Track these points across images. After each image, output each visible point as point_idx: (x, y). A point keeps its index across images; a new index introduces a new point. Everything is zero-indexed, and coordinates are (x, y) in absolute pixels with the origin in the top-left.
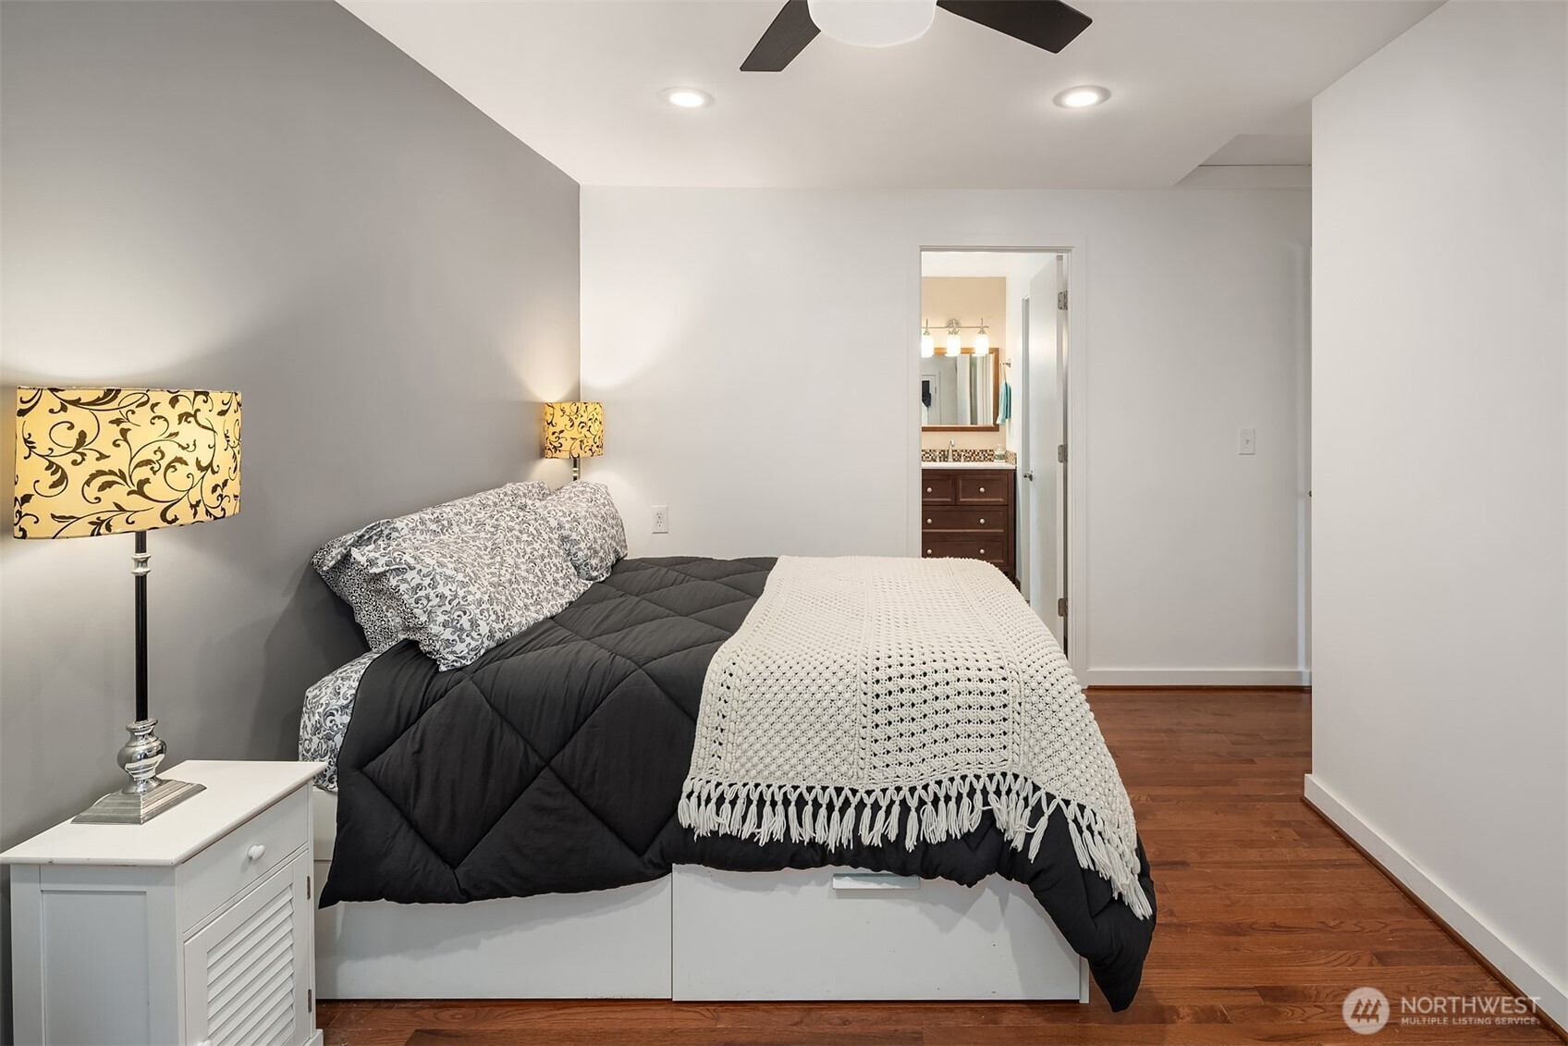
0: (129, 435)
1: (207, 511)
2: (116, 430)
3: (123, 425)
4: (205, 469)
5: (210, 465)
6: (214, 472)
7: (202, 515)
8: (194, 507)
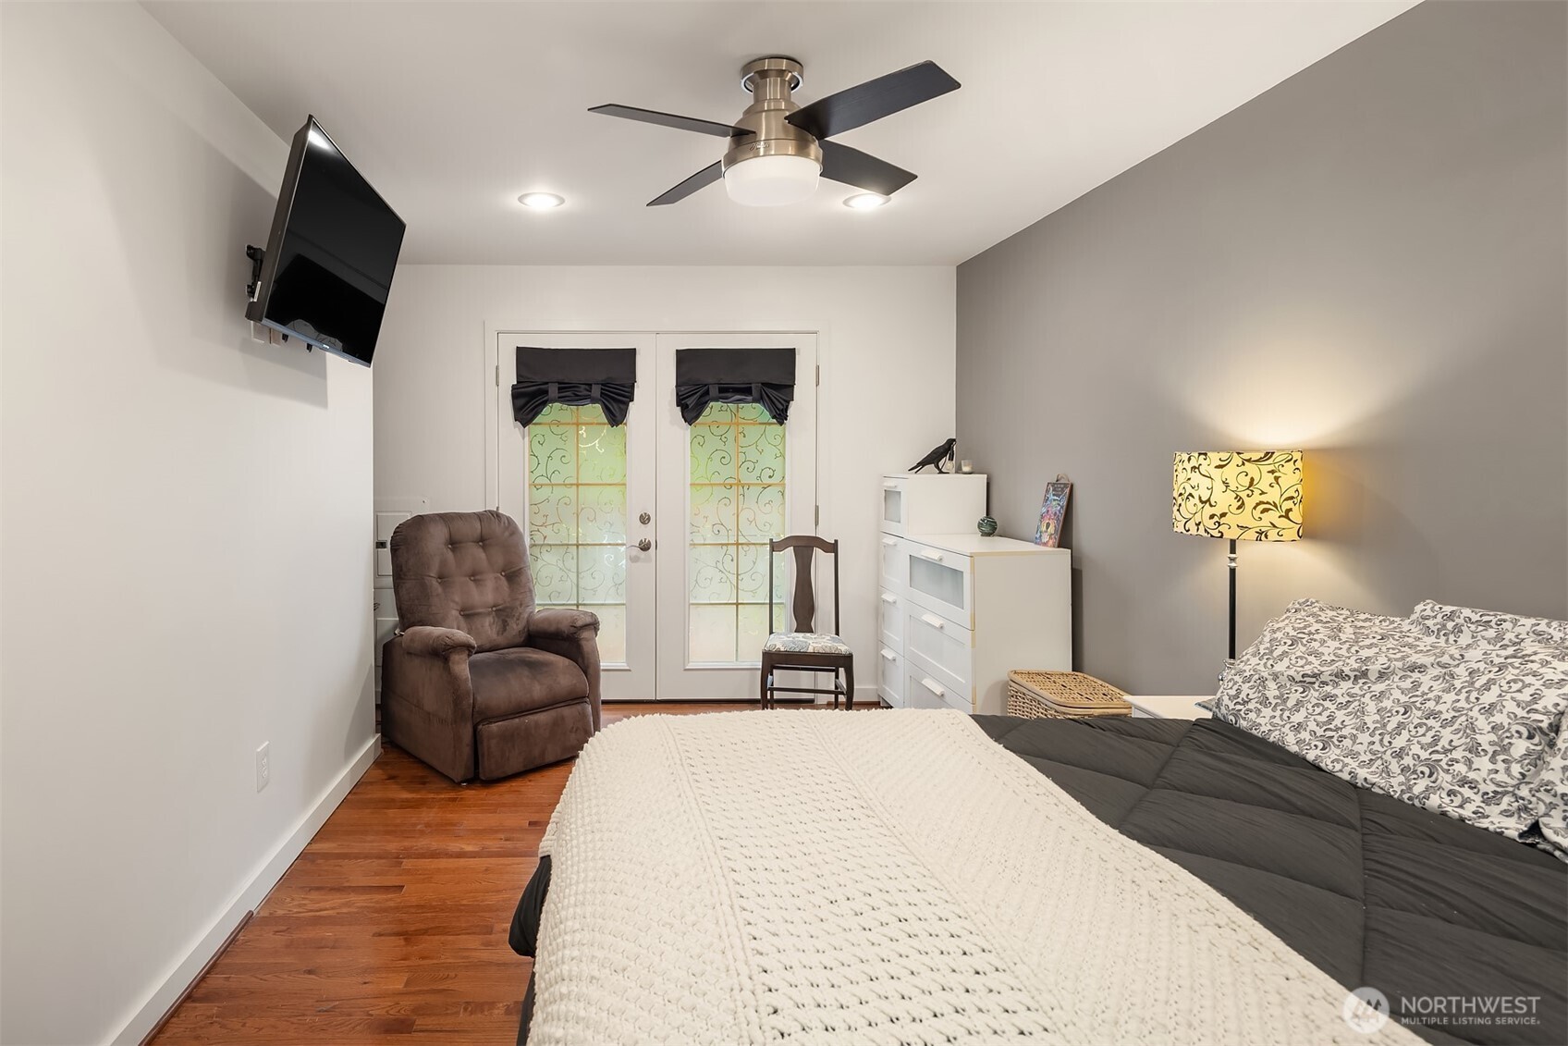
1: (1206, 530)
4: (1205, 502)
5: (1209, 500)
6: (1211, 506)
7: (1202, 532)
8: (1198, 525)
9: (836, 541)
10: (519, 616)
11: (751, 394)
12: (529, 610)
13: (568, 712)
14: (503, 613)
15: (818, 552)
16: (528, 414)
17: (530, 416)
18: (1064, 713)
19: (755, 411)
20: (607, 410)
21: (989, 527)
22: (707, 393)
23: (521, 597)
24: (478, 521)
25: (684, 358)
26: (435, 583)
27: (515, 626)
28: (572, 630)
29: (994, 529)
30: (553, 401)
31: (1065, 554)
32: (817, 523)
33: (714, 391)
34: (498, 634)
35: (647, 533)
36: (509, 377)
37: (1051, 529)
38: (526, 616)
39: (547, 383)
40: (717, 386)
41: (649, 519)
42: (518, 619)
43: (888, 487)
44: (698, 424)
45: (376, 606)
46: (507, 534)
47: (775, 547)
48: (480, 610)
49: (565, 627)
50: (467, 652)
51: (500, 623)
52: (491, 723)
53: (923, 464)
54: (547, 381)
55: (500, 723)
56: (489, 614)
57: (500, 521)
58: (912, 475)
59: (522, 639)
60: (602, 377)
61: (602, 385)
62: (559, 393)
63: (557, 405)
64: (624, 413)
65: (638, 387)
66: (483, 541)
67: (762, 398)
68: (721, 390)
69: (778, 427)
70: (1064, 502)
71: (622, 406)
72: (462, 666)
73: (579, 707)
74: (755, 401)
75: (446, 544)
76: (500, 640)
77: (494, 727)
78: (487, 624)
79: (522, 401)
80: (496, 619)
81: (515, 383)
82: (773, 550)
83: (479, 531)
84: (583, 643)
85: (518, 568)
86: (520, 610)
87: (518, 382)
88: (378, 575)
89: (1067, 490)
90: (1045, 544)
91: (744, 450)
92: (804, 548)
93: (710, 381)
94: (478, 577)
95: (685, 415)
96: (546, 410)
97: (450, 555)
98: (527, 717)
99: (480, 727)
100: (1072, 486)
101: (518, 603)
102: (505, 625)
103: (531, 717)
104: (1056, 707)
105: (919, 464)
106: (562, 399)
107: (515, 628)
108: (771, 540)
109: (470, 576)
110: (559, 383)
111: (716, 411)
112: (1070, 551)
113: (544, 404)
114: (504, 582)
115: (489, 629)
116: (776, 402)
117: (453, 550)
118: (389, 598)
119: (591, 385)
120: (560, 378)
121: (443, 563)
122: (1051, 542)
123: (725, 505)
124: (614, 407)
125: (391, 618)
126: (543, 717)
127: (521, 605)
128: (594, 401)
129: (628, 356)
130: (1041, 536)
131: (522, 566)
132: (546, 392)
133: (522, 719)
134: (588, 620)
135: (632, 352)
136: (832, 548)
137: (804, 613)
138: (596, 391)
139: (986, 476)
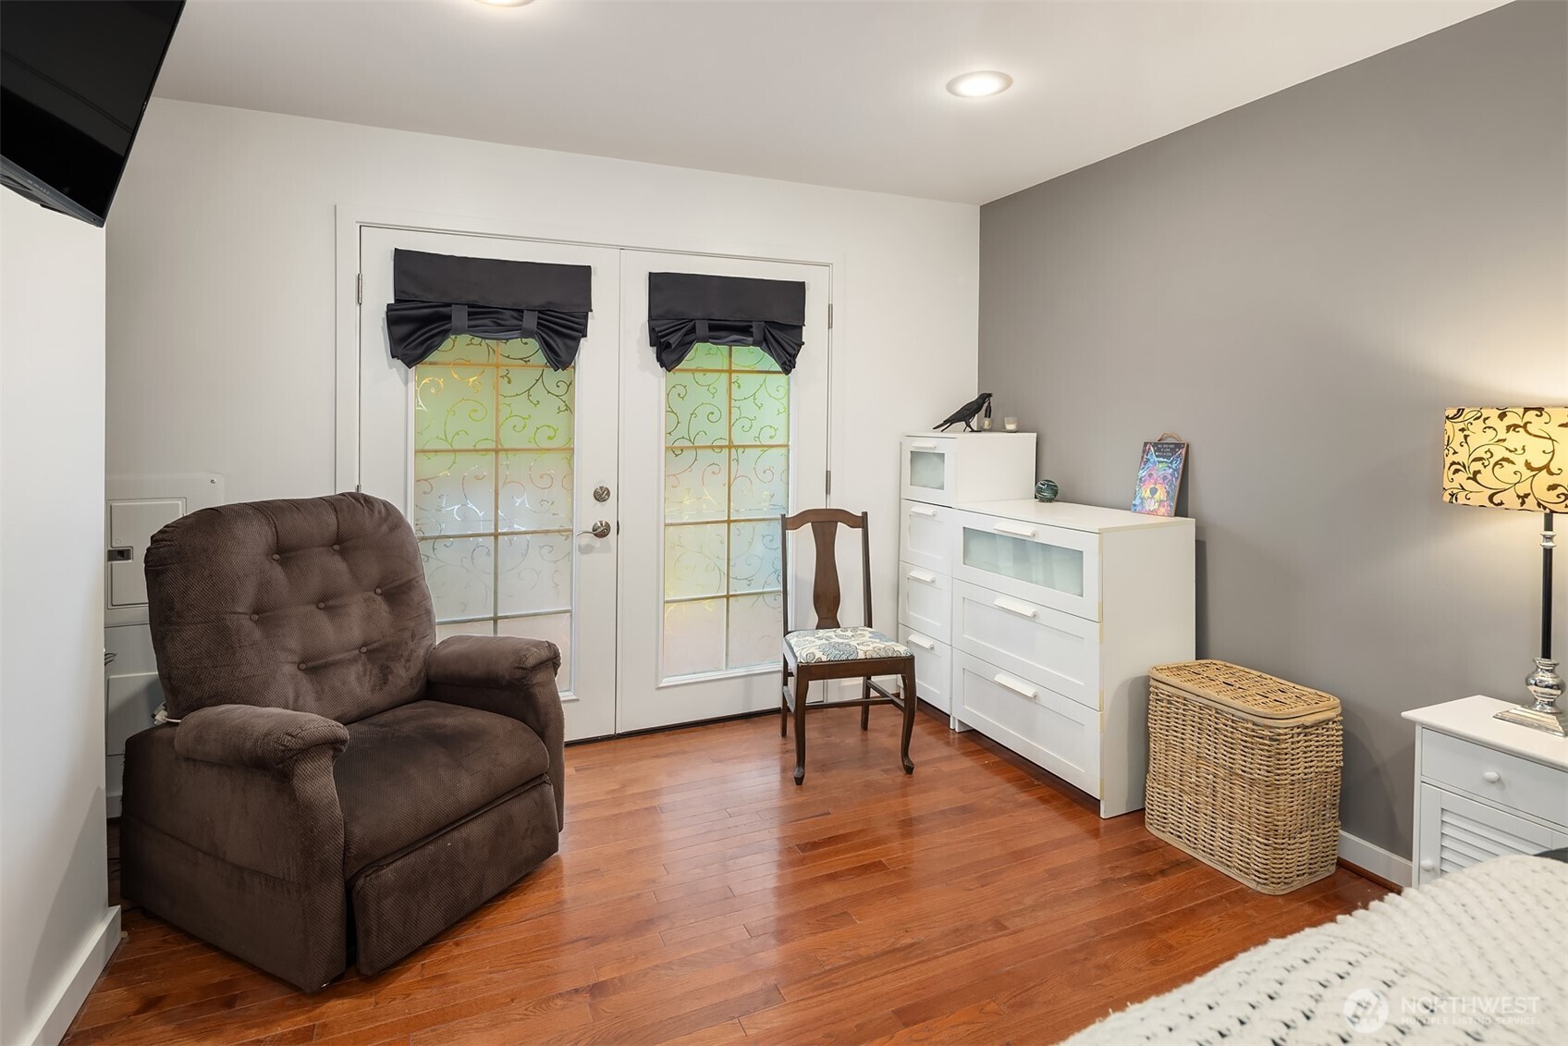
0: (1468, 439)
1: (1539, 504)
2: (1461, 435)
3: (1466, 433)
5: (1545, 467)
8: (1524, 497)
9: (865, 514)
10: (410, 656)
11: (751, 334)
12: (426, 643)
13: (520, 808)
14: (378, 655)
15: (842, 528)
16: (415, 348)
17: (419, 351)
18: (1271, 727)
19: (751, 356)
20: (548, 349)
21: (1048, 492)
22: (693, 330)
23: (412, 624)
24: (331, 511)
25: (659, 283)
26: (247, 624)
27: (402, 672)
28: (519, 674)
29: (1056, 493)
30: (459, 332)
31: (1188, 524)
32: (828, 491)
33: (702, 328)
34: (373, 691)
35: (605, 513)
36: (381, 292)
37: (1161, 495)
38: (422, 652)
39: (449, 305)
40: (707, 322)
41: (608, 494)
42: (408, 661)
43: (916, 447)
44: (677, 370)
45: (109, 658)
46: (385, 528)
47: (788, 523)
48: (339, 657)
49: (503, 668)
50: (331, 752)
51: (376, 671)
52: (382, 868)
53: (951, 421)
54: (447, 300)
55: (399, 862)
56: (354, 660)
57: (372, 510)
58: (938, 433)
59: (416, 690)
60: (539, 300)
61: (540, 312)
62: (469, 320)
63: (465, 338)
64: (573, 351)
65: (593, 318)
66: (342, 543)
67: (765, 340)
68: (712, 328)
69: (783, 377)
70: (1178, 465)
71: (570, 342)
72: (320, 783)
73: (535, 794)
74: (755, 344)
75: (269, 554)
76: (377, 699)
77: (389, 874)
78: (353, 678)
79: (403, 330)
80: (369, 667)
81: (393, 302)
82: (784, 529)
83: (333, 528)
84: (537, 690)
85: (404, 580)
86: (411, 645)
87: (396, 300)
88: (111, 604)
89: (1184, 451)
90: (1150, 513)
91: (737, 404)
92: (825, 523)
93: (699, 315)
94: (332, 603)
95: (664, 356)
96: (448, 343)
97: (278, 573)
98: (448, 837)
99: (361, 882)
100: (1188, 446)
101: (407, 634)
102: (385, 673)
103: (456, 834)
104: (1256, 719)
105: (946, 422)
106: (472, 330)
107: (404, 675)
108: (783, 516)
109: (317, 604)
110: (470, 306)
111: (703, 355)
112: (1194, 520)
113: (444, 334)
114: (382, 607)
115: (356, 684)
116: (785, 345)
117: (284, 563)
118: (141, 641)
119: (522, 311)
120: (472, 298)
121: (264, 586)
122: (1163, 510)
123: (713, 473)
124: (558, 344)
125: (143, 670)
126: (476, 830)
127: (413, 636)
128: (526, 334)
129: (581, 276)
130: (1142, 503)
131: (412, 576)
132: (448, 318)
133: (440, 842)
134: (544, 654)
135: (586, 271)
136: (861, 522)
137: (827, 605)
138: (530, 321)
139: (1035, 434)
